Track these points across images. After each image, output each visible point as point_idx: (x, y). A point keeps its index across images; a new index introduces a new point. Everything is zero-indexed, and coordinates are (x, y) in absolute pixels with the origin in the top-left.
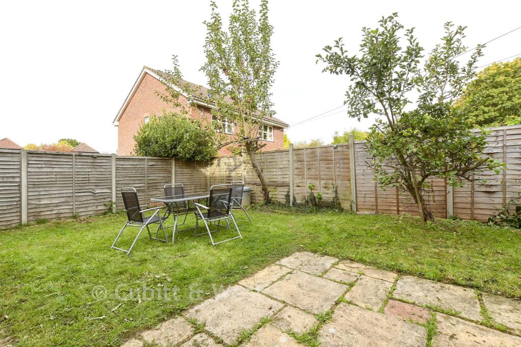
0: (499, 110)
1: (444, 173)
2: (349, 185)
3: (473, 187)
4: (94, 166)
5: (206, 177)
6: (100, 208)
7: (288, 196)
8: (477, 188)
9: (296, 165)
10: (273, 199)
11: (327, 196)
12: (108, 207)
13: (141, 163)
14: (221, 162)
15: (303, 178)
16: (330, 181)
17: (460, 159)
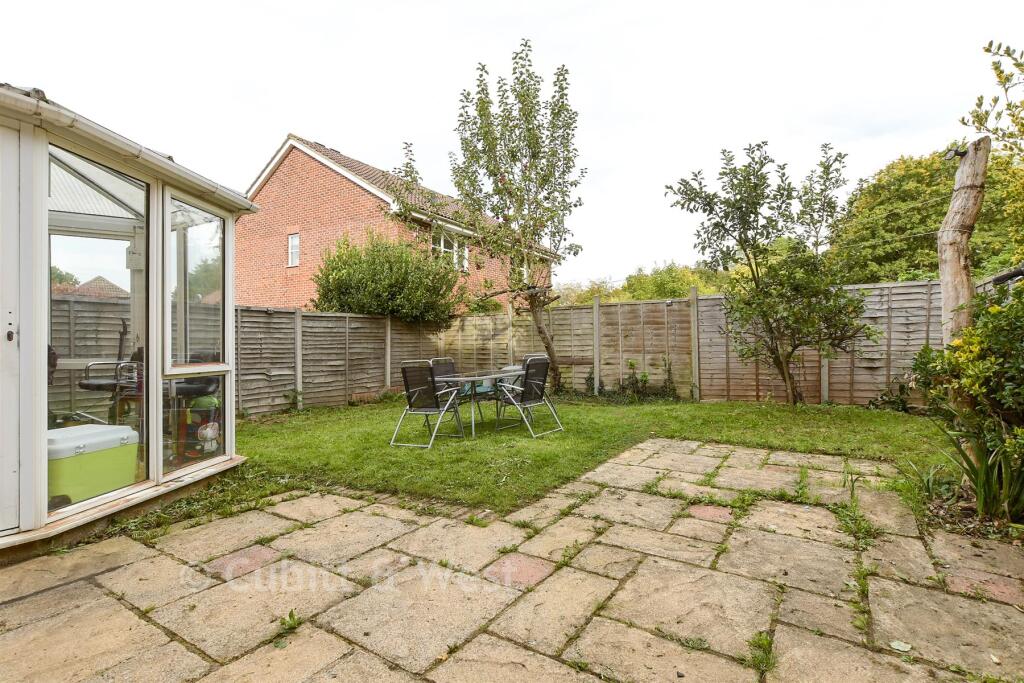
0: (907, 239)
1: (817, 342)
2: (688, 361)
3: (853, 362)
4: (269, 329)
5: (437, 350)
6: (278, 401)
7: (590, 380)
8: (858, 364)
9: (605, 330)
10: (567, 386)
11: (655, 377)
12: (290, 401)
13: (340, 324)
14: (467, 323)
15: (616, 351)
16: (661, 355)
17: (835, 325)
